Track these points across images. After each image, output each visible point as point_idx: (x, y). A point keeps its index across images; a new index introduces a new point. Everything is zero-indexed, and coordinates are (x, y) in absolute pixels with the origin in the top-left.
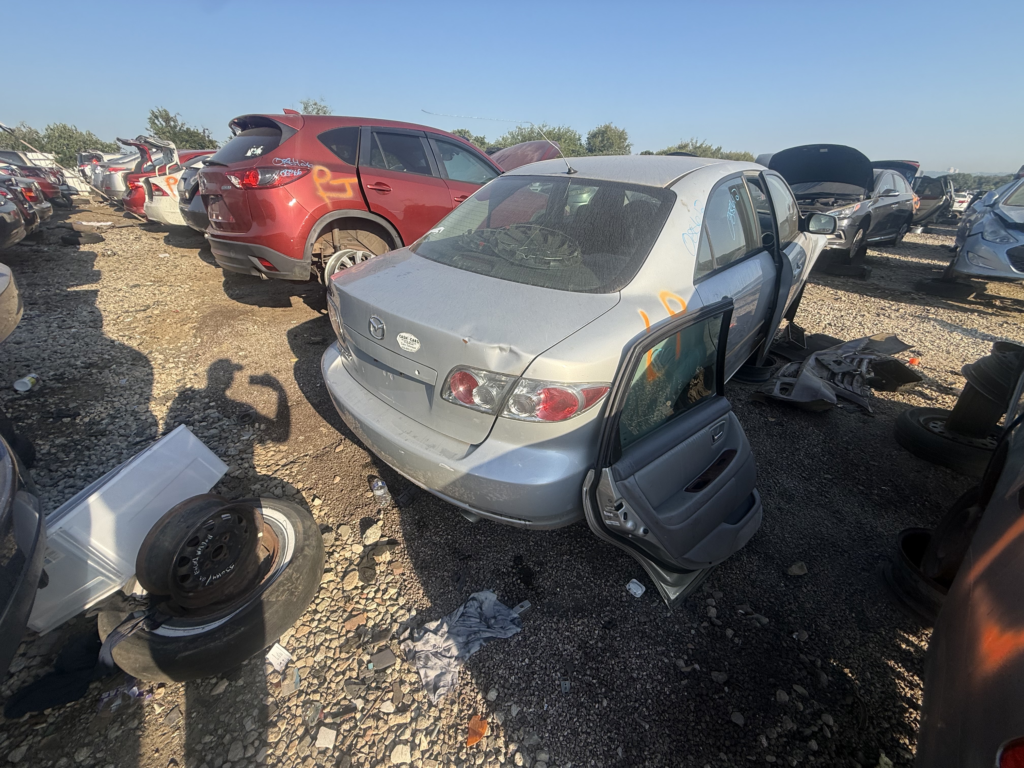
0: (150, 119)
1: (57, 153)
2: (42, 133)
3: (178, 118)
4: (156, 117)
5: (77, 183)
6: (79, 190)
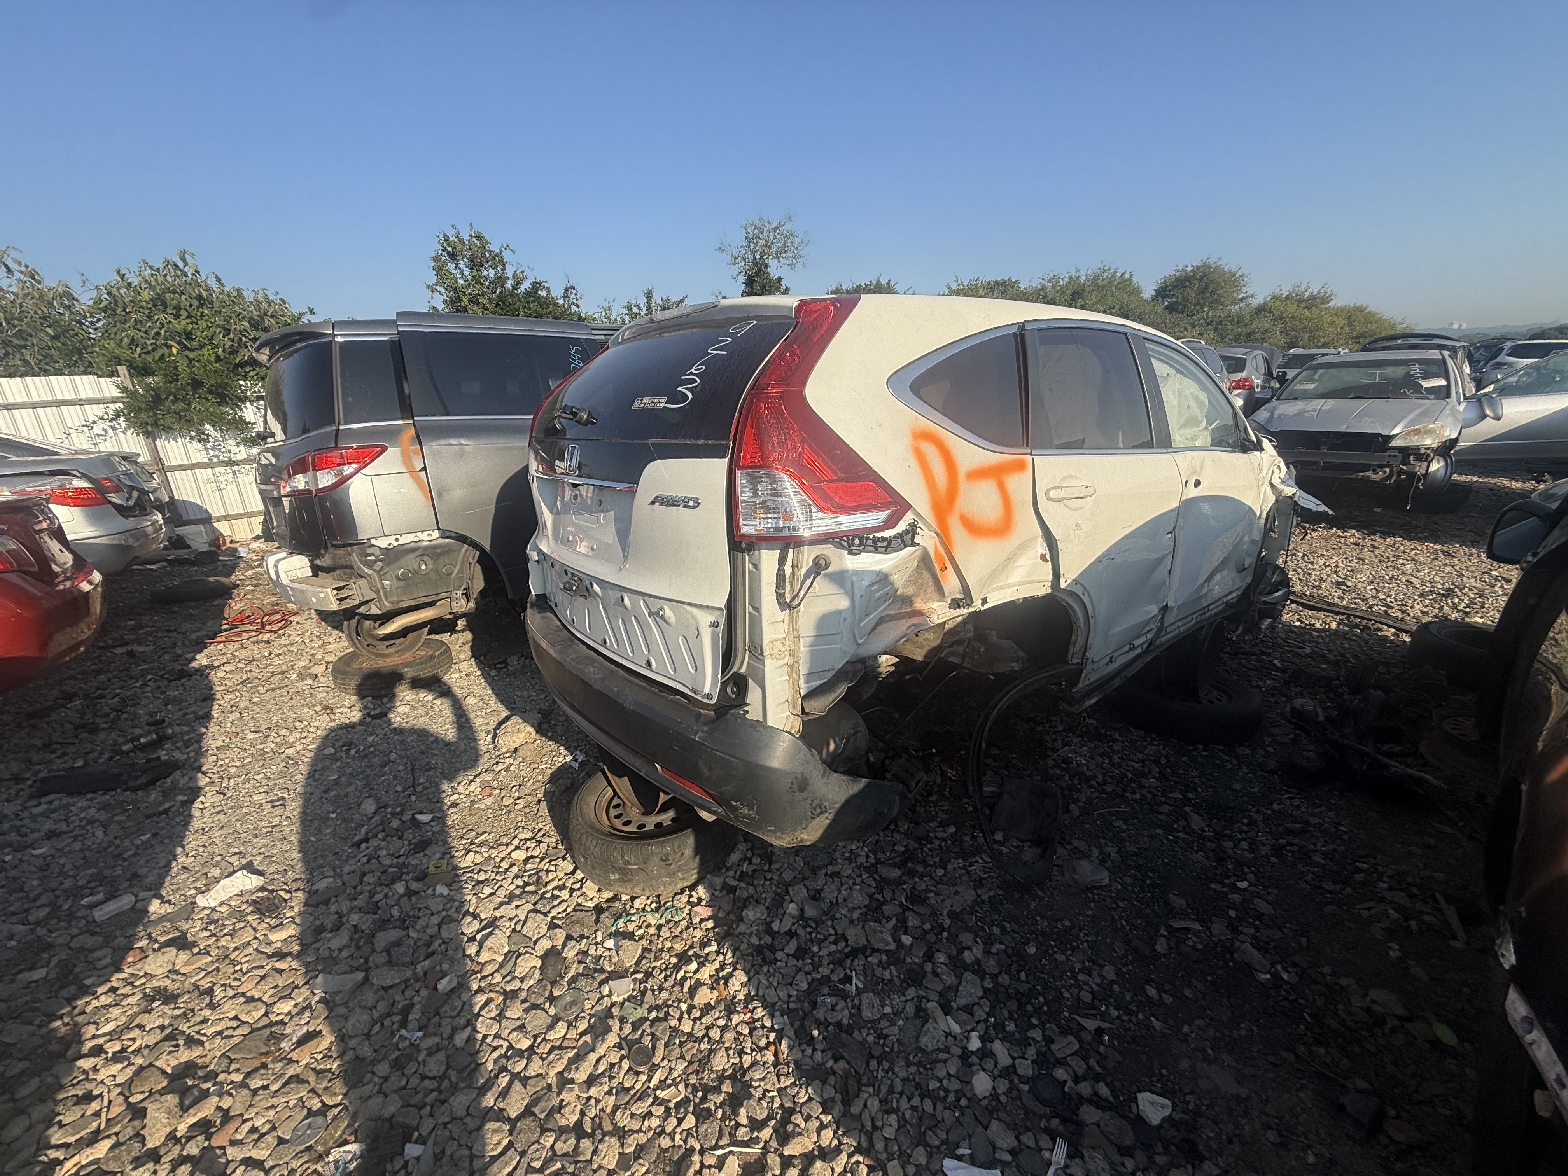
0: (437, 259)
1: (139, 371)
2: (86, 299)
3: (507, 256)
4: (453, 256)
5: (209, 489)
6: (215, 514)
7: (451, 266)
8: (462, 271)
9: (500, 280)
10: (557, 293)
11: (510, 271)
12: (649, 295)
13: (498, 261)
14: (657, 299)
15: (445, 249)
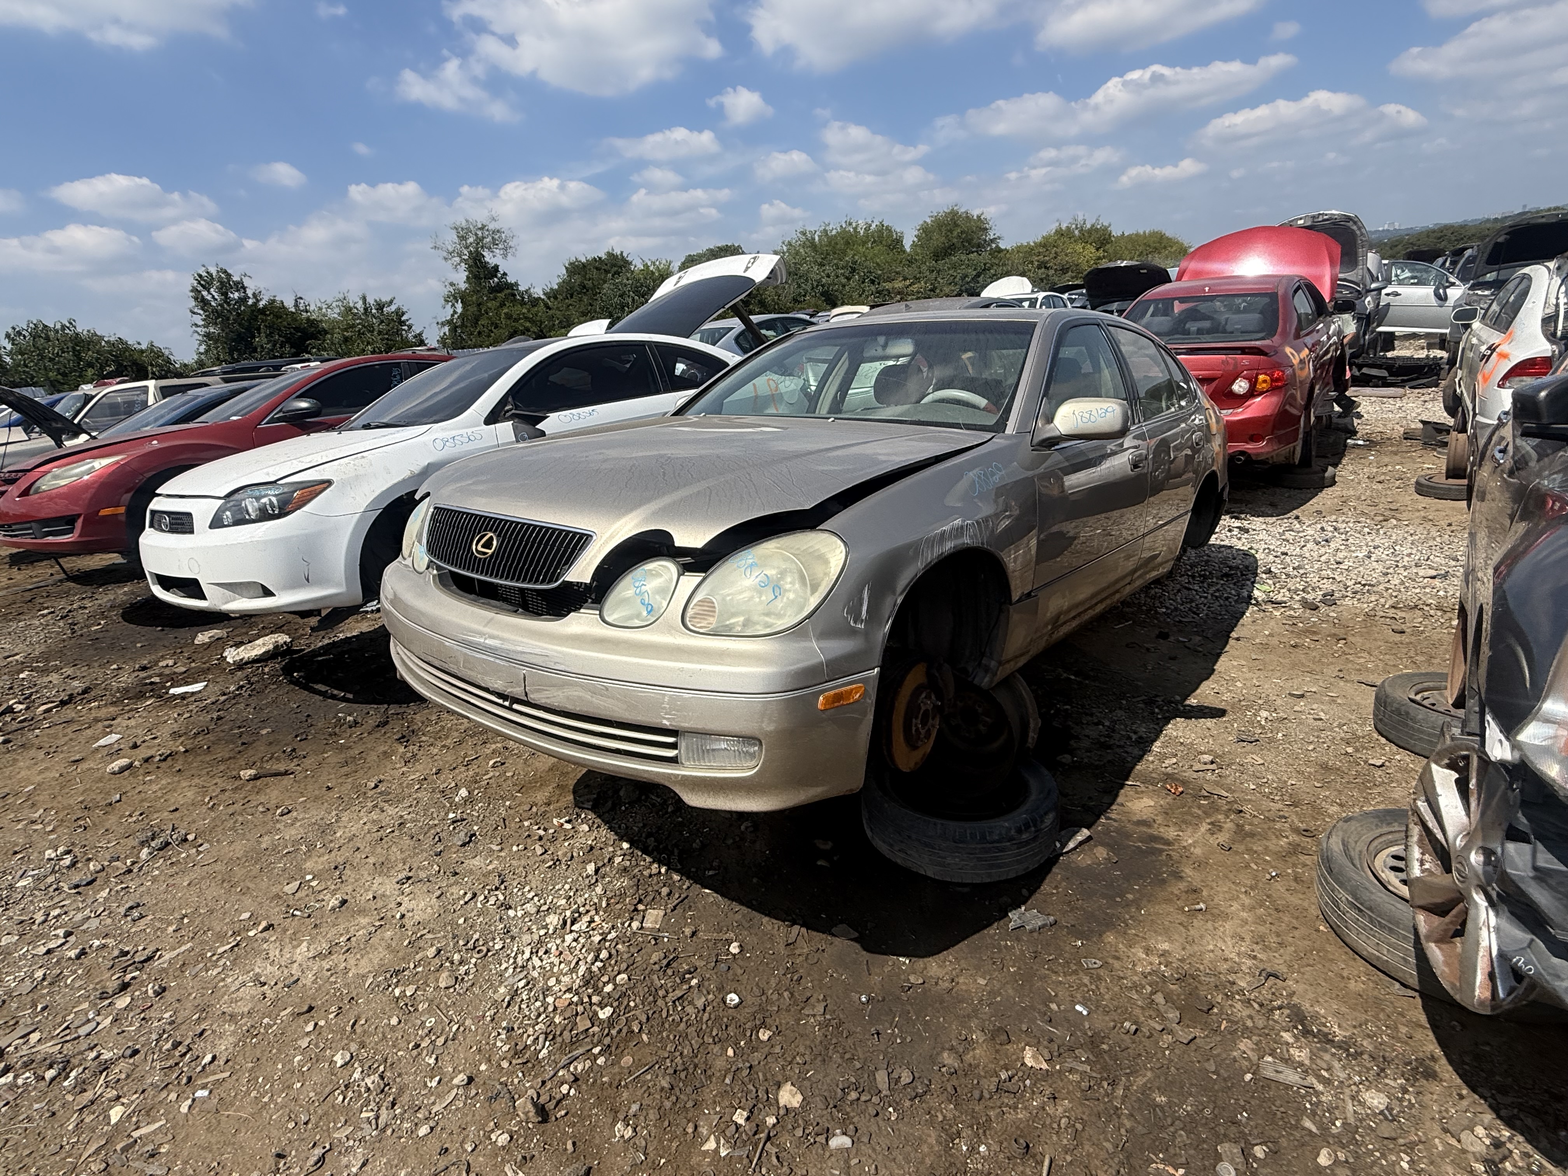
7: (205, 293)
8: (213, 295)
9: (243, 300)
10: (289, 304)
11: (250, 293)
12: (364, 299)
13: (240, 286)
14: (371, 300)
15: (199, 283)
